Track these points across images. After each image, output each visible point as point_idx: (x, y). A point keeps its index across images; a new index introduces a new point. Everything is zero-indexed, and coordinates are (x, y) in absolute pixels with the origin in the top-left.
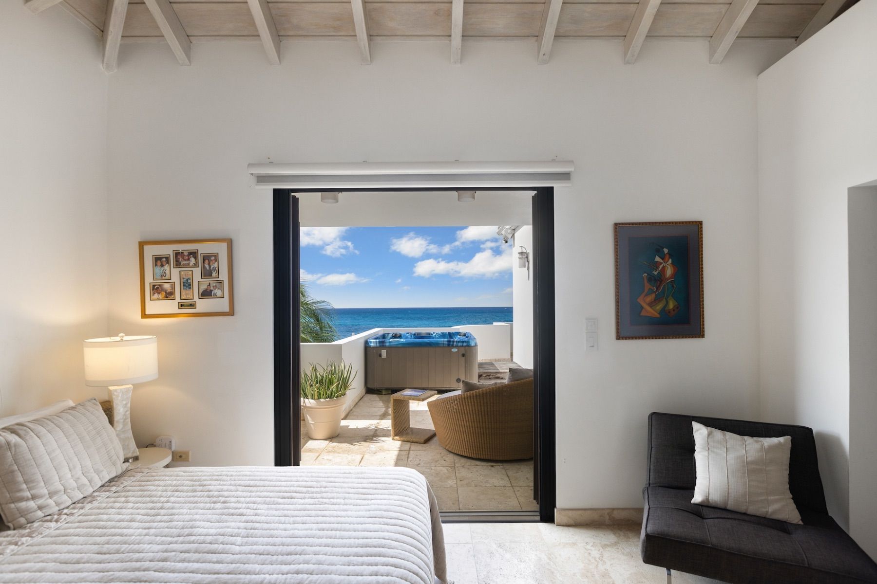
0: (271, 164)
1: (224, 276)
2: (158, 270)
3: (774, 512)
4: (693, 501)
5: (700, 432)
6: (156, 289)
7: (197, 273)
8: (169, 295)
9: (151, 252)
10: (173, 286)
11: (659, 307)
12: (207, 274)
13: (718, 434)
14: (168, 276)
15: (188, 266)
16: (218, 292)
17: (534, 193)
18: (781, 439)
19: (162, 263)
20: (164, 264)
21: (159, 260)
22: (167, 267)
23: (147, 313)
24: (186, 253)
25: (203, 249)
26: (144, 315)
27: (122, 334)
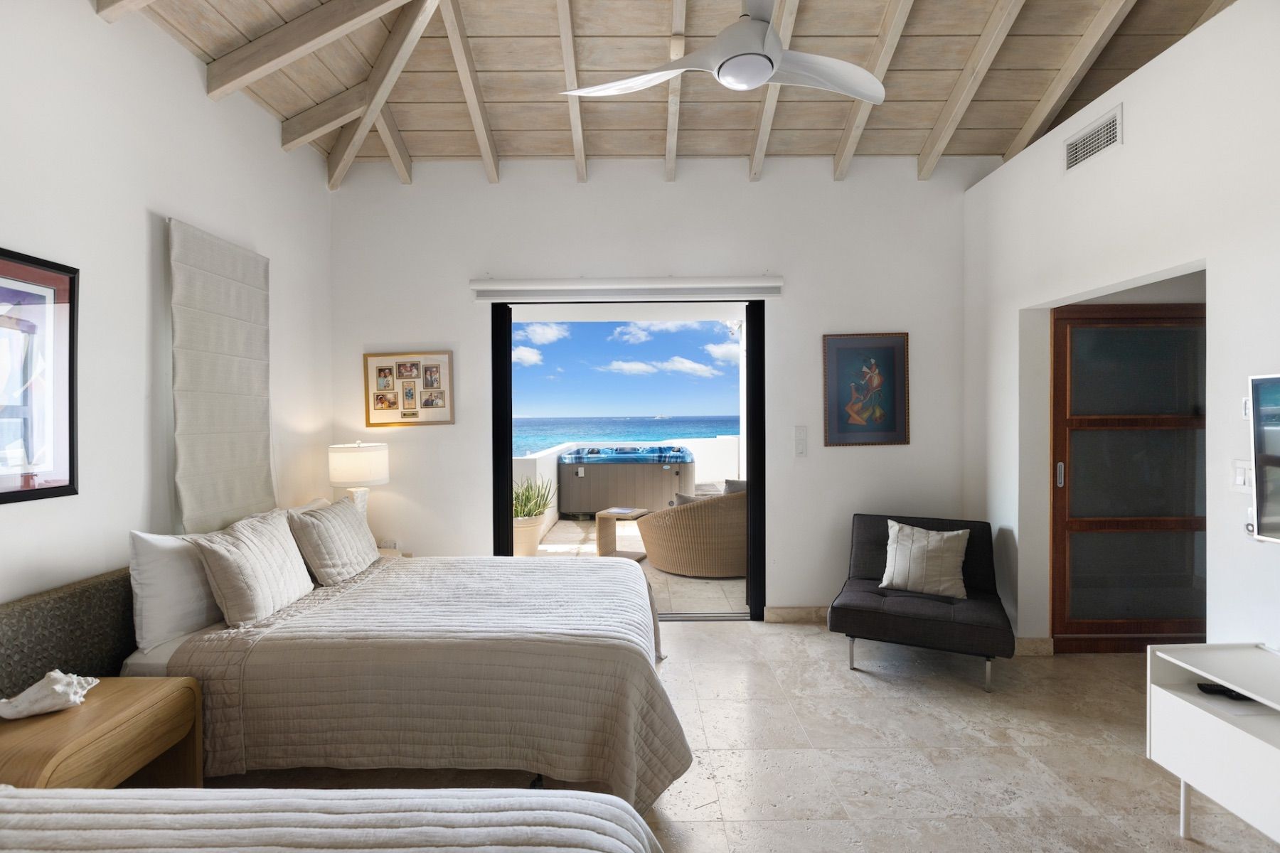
0: (492, 280)
1: (445, 386)
2: (383, 381)
3: (944, 590)
4: (880, 586)
5: (893, 527)
6: (380, 399)
7: (419, 383)
8: (392, 405)
9: (374, 363)
10: (396, 396)
11: (866, 415)
12: (428, 384)
13: (907, 529)
14: (390, 388)
15: (410, 377)
16: (440, 402)
17: (747, 303)
18: (960, 532)
19: (385, 374)
20: (387, 375)
21: (381, 371)
22: (390, 378)
23: (372, 421)
24: (409, 365)
25: (424, 361)
26: (369, 424)
27: (359, 442)
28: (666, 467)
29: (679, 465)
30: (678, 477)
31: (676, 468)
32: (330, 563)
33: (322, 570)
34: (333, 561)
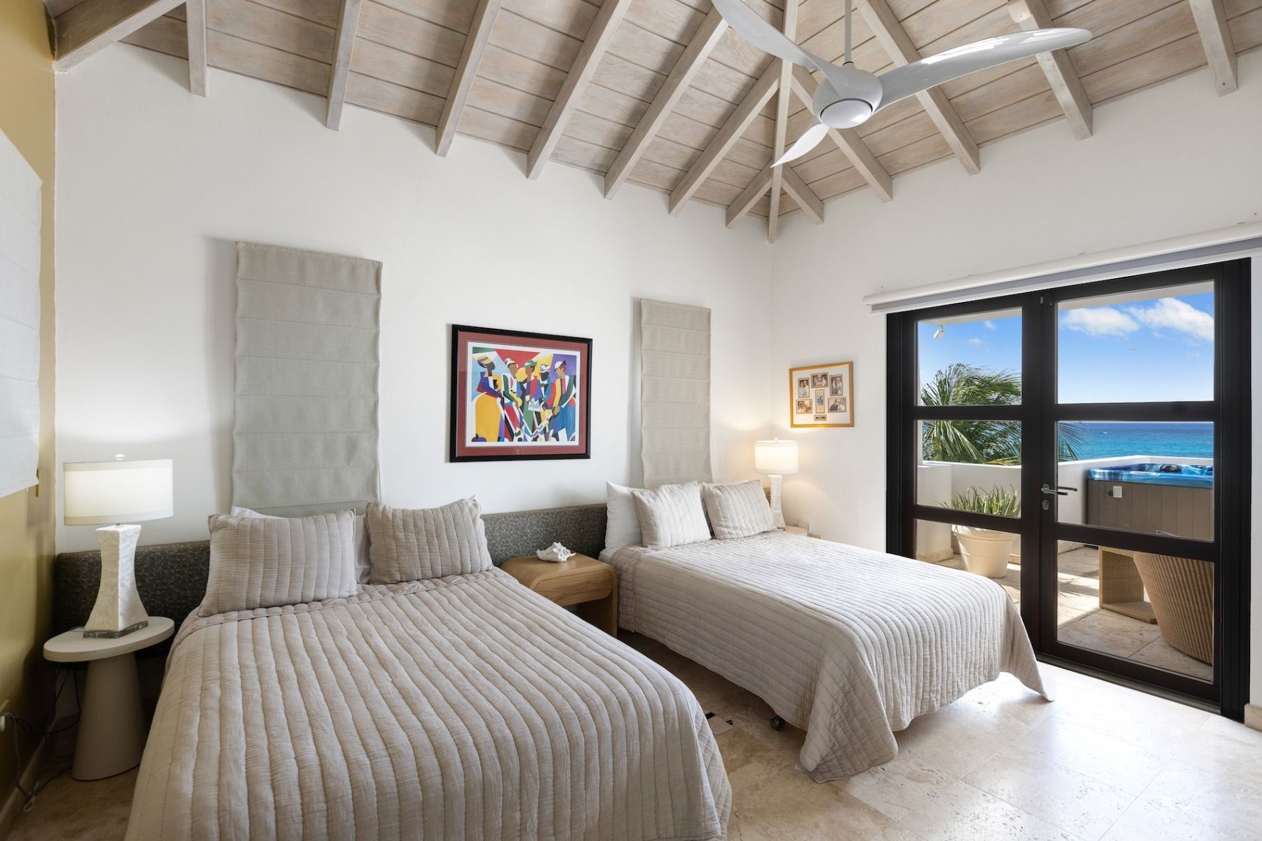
0: (883, 293)
1: (846, 393)
2: (802, 390)
6: (800, 405)
7: (827, 390)
8: (809, 409)
9: (798, 375)
10: (811, 403)
12: (834, 392)
14: (807, 395)
15: (821, 386)
16: (843, 407)
20: (805, 385)
21: (803, 382)
22: (807, 387)
23: (795, 423)
24: (820, 376)
25: (832, 372)
26: (793, 425)
27: (776, 439)
32: (724, 524)
33: (718, 528)
34: (726, 523)
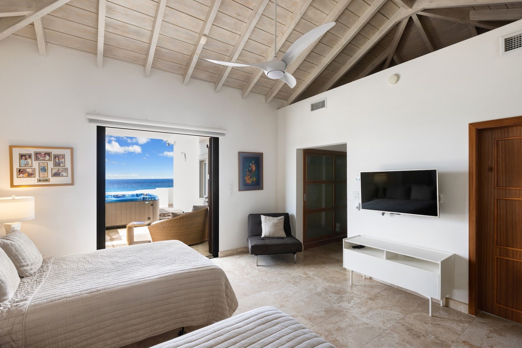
1: (68, 165)
2: (23, 162)
4: (262, 237)
5: (263, 218)
6: (21, 172)
7: (51, 164)
9: (17, 151)
10: (34, 170)
11: (251, 180)
12: (57, 164)
14: (29, 165)
15: (44, 160)
16: (65, 174)
17: (210, 138)
19: (26, 158)
20: (27, 158)
22: (29, 160)
23: (15, 184)
24: (43, 154)
25: (54, 152)
26: (12, 185)
27: (14, 196)
28: (147, 202)
29: (153, 201)
30: (152, 206)
31: (151, 202)
32: (25, 264)
33: (21, 269)
34: (27, 263)
